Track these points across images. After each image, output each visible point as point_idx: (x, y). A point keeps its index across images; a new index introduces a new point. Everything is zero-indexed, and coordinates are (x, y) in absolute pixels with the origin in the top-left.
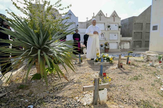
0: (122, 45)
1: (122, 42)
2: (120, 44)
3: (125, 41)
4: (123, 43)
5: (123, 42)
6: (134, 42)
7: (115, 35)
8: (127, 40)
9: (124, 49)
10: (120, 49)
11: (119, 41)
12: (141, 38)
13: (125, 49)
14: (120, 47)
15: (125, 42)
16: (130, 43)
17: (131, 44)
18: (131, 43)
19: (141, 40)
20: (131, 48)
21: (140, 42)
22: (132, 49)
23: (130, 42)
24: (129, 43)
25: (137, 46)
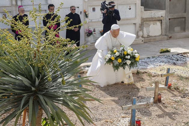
0: (145, 29)
1: (144, 22)
2: (142, 26)
3: (150, 19)
4: (148, 24)
5: (147, 22)
6: (169, 19)
7: (130, 9)
8: (155, 18)
9: (149, 36)
10: (141, 38)
11: (138, 21)
12: (185, 12)
13: (152, 37)
14: (141, 33)
15: (150, 21)
16: (161, 23)
17: (164, 26)
18: (163, 23)
19: (185, 15)
20: (164, 33)
21: (184, 19)
22: (165, 35)
23: (161, 20)
24: (159, 24)
25: (177, 29)
